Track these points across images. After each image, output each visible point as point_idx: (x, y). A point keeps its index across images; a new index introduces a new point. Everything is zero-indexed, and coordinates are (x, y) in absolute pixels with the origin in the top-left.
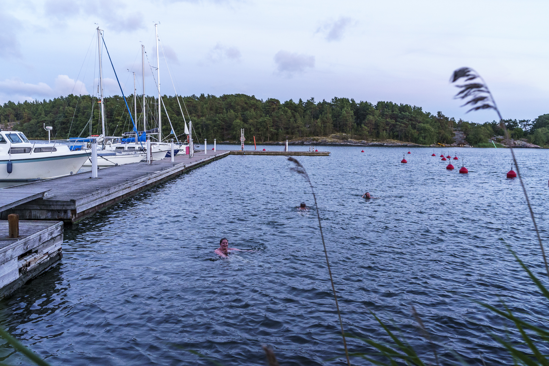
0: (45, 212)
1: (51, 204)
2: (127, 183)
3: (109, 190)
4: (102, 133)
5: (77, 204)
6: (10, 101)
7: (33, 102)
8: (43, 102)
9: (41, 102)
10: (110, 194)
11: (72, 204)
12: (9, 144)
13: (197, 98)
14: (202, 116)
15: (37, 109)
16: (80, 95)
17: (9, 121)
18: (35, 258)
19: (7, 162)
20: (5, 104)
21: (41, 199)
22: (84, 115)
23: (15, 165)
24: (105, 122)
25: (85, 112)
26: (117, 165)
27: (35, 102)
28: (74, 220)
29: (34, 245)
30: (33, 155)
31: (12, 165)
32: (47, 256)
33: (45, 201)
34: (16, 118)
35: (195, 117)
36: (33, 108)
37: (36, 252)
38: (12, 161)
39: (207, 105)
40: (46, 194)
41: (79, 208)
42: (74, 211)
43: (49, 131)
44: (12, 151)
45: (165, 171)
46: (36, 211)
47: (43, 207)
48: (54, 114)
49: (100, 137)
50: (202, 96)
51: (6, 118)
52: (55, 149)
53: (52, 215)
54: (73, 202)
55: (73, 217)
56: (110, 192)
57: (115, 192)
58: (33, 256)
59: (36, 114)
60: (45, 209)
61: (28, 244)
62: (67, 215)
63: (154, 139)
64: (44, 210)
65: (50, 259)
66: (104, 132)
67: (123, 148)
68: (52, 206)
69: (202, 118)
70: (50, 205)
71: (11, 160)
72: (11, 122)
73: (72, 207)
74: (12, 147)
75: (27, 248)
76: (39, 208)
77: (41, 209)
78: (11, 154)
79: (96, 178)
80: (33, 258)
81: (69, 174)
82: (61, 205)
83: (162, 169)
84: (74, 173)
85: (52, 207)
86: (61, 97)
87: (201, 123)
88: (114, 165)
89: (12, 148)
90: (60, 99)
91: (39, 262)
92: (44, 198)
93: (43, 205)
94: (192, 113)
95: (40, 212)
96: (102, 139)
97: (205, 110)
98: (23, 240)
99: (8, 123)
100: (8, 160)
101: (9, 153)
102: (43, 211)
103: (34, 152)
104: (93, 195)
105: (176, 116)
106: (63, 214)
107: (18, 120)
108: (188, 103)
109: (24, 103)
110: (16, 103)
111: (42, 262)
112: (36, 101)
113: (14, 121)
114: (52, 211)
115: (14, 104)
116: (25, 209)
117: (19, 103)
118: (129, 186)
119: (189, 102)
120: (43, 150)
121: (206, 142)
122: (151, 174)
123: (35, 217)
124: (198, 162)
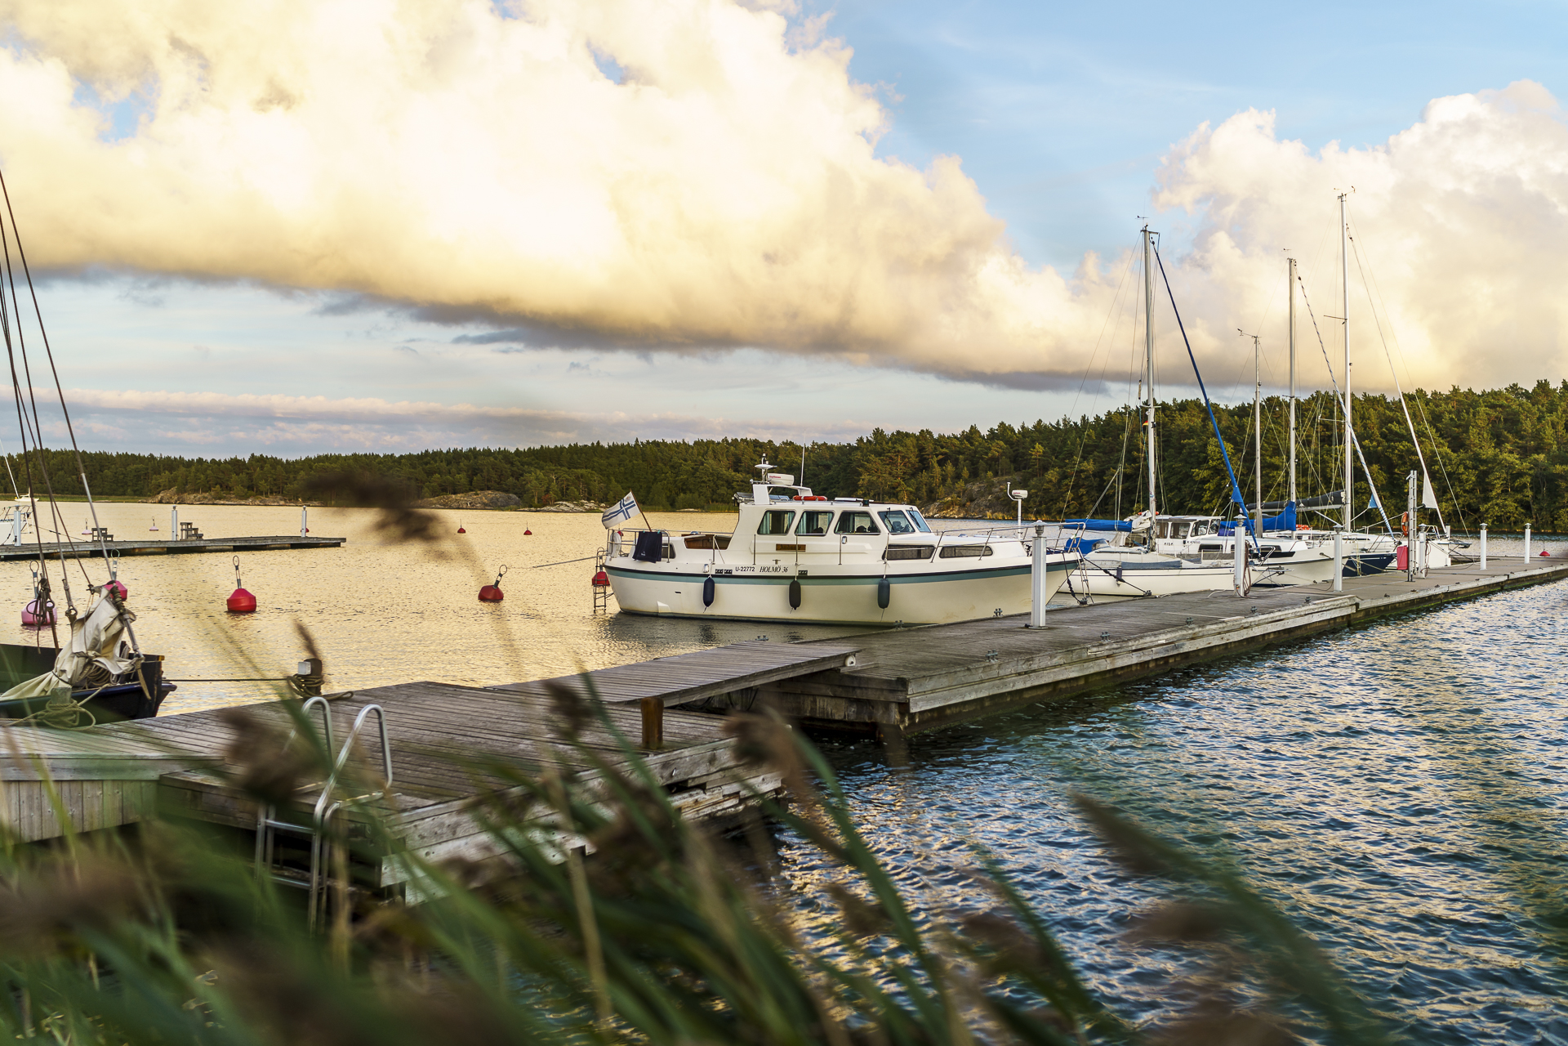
0: (843, 703)
1: (856, 685)
2: (1102, 645)
3: (1028, 660)
4: (1147, 507)
5: (912, 689)
6: (1002, 424)
7: (1058, 423)
8: (1079, 423)
9: (1075, 424)
10: (1034, 671)
11: (901, 688)
12: (886, 537)
13: (1526, 394)
14: (1538, 450)
15: (1064, 442)
16: (1174, 400)
17: (996, 474)
18: (696, 801)
19: (878, 580)
20: (992, 431)
21: (836, 671)
22: (1180, 453)
23: (896, 588)
24: (1157, 479)
25: (1184, 446)
26: (1148, 595)
27: (1061, 423)
28: (905, 728)
29: (692, 772)
30: (938, 564)
31: (888, 587)
32: (734, 801)
33: (844, 676)
34: (1012, 467)
35: (1511, 452)
36: (1056, 438)
37: (702, 787)
38: (890, 579)
39: (1554, 417)
40: (851, 659)
41: (920, 700)
42: (904, 707)
43: (1020, 501)
44: (893, 553)
45: (1262, 617)
46: (826, 699)
47: (839, 691)
48: (1104, 453)
49: (1141, 518)
50: (1543, 386)
51: (990, 465)
52: (988, 551)
53: (858, 713)
54: (903, 683)
55: (903, 721)
56: (1035, 667)
57: (1055, 667)
58: (691, 796)
59: (1060, 453)
60: (843, 695)
61: (673, 767)
62: (889, 714)
63: (1326, 524)
64: (842, 698)
65: (744, 809)
66: (1153, 505)
67: (1217, 547)
68: (858, 691)
69: (1536, 456)
70: (854, 688)
71: (888, 576)
72: (1002, 475)
73: (901, 697)
74: (890, 543)
75: (671, 776)
76: (831, 694)
77: (835, 697)
78: (889, 562)
79: (1040, 628)
80: (691, 800)
81: (992, 615)
82: (877, 689)
83: (1253, 612)
84: (1004, 613)
85: (859, 694)
86: (1125, 408)
87: (1532, 472)
88: (1142, 593)
89: (890, 546)
90: (1121, 413)
91: (708, 811)
92: (843, 670)
93: (840, 686)
94: (1503, 442)
95: (834, 701)
96: (1148, 524)
97: (1549, 431)
98: (660, 756)
99: (995, 480)
100: (882, 576)
101: (883, 558)
102: (839, 701)
103: (942, 556)
104: (969, 669)
105: (1449, 451)
106: (881, 712)
107: (1017, 469)
108: (1491, 411)
109: (1034, 427)
110: (1017, 428)
111: (719, 813)
112: (1064, 420)
113: (1008, 473)
114: (858, 701)
115: (1013, 430)
116: (802, 694)
117: (1023, 427)
118: (1106, 653)
119: (1493, 407)
120: (964, 552)
121: (1528, 532)
122: (1203, 622)
123: (823, 713)
124: (1422, 594)
